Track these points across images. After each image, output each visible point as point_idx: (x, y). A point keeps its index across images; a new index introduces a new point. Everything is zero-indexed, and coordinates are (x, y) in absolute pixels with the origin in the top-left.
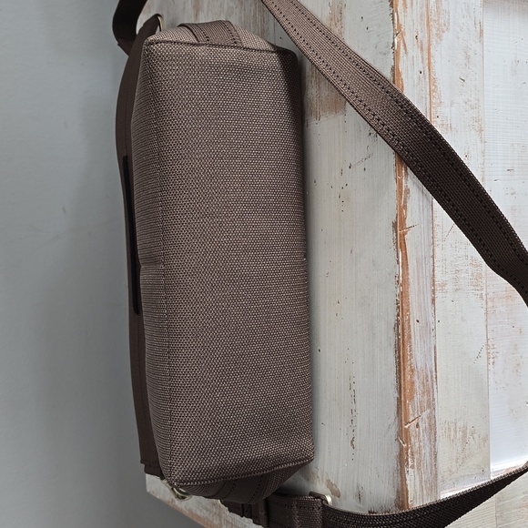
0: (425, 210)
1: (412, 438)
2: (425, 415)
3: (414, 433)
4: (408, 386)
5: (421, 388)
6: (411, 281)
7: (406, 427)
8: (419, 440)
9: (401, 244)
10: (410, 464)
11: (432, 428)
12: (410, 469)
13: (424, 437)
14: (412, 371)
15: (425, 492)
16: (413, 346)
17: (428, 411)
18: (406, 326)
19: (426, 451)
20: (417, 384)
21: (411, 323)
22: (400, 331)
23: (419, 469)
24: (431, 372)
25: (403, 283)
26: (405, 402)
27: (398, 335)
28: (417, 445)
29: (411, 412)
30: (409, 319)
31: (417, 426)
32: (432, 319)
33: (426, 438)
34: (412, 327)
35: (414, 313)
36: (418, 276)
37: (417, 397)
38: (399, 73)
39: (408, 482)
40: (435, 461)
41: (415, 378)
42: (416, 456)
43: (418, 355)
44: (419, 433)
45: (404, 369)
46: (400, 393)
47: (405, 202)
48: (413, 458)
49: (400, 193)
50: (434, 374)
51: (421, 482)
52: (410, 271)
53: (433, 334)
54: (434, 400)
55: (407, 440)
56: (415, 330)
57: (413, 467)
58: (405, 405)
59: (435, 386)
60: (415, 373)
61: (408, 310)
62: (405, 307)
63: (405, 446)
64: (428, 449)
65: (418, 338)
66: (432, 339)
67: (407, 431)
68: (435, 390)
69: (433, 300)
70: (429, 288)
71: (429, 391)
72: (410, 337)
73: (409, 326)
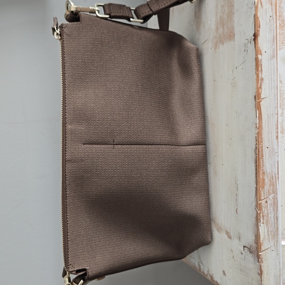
0: (273, 89)
1: (263, 208)
2: (271, 197)
3: (264, 206)
4: (261, 181)
5: (269, 183)
6: (264, 126)
7: (260, 202)
8: (267, 209)
9: (258, 107)
10: (262, 221)
11: (275, 204)
12: (261, 224)
13: (270, 209)
14: (264, 173)
15: (270, 237)
16: (264, 161)
17: (273, 195)
18: (260, 150)
19: (271, 215)
20: (266, 181)
21: (264, 148)
22: (257, 153)
23: (267, 225)
24: (275, 174)
25: (259, 128)
26: (259, 189)
27: (256, 154)
28: (266, 212)
29: (263, 194)
30: (262, 147)
31: (266, 202)
32: (276, 147)
33: (272, 209)
34: (264, 151)
35: (265, 143)
36: (268, 124)
37: (266, 187)
38: (257, 17)
39: (260, 231)
40: (277, 221)
41: (265, 177)
42: (265, 218)
43: (267, 165)
44: (267, 206)
45: (259, 172)
46: (257, 185)
47: (261, 85)
48: (263, 219)
49: (258, 80)
50: (277, 176)
51: (268, 231)
52: (263, 121)
53: (277, 154)
54: (277, 189)
55: (260, 209)
56: (266, 152)
57: (263, 223)
58: (259, 191)
59: (277, 182)
60: (266, 174)
61: (262, 142)
62: (260, 140)
63: (259, 212)
64: (273, 215)
65: (267, 156)
66: (276, 157)
67: (260, 204)
68: (277, 184)
69: (277, 137)
70: (274, 131)
71: (273, 185)
72: (262, 156)
73: (262, 150)
